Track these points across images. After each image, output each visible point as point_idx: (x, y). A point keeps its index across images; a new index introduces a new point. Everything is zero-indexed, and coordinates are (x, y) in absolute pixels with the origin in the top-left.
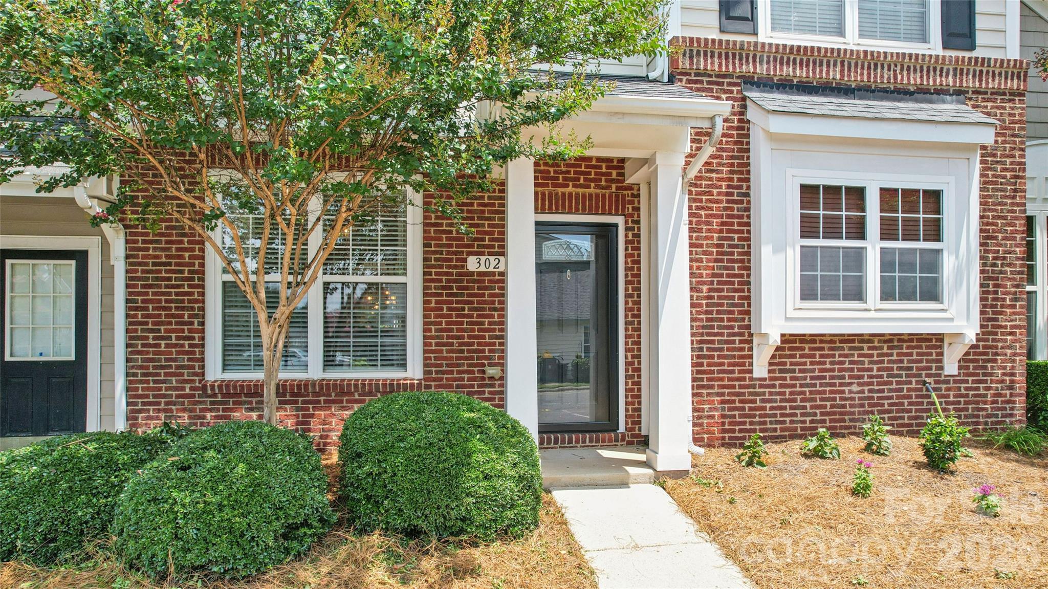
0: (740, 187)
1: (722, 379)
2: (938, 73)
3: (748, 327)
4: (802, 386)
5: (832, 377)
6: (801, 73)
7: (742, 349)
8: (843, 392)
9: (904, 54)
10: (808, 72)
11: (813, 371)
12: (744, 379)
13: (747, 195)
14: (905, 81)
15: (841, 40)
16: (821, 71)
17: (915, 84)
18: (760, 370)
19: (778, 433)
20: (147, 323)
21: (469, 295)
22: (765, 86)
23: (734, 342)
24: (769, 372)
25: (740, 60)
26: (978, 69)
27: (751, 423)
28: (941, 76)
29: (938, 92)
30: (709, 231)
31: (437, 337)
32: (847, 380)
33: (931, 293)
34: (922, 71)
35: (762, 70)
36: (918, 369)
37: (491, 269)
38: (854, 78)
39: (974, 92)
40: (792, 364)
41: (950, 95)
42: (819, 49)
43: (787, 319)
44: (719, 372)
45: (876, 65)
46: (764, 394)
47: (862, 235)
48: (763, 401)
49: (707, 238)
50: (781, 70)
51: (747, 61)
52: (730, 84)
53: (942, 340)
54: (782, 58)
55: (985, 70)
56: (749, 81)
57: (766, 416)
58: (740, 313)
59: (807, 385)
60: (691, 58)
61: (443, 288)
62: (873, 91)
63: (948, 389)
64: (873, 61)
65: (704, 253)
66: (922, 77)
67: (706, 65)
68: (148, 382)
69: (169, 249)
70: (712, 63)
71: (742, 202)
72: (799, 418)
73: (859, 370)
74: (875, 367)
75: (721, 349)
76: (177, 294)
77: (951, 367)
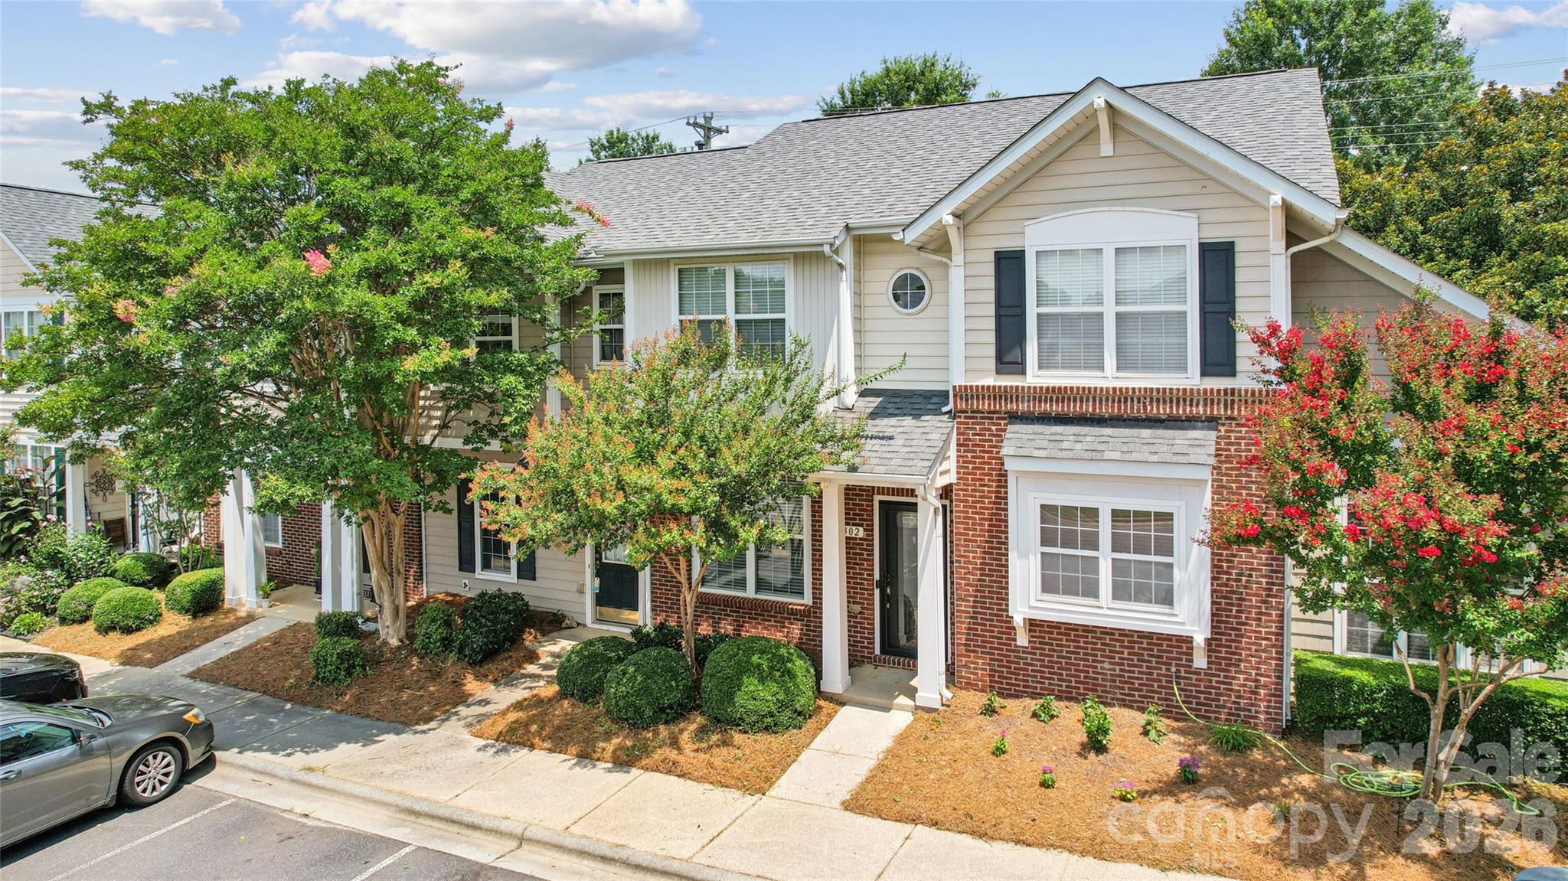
0: (1006, 498)
1: (993, 643)
2: (1188, 403)
4: (1059, 657)
5: (1085, 654)
6: (1056, 409)
7: (1008, 622)
8: (1096, 667)
9: (1152, 389)
10: (1063, 407)
12: (1010, 645)
14: (1155, 411)
15: (1100, 374)
16: (1075, 406)
17: (1165, 414)
19: (1038, 691)
22: (1027, 419)
23: (1001, 616)
24: (1030, 642)
25: (1006, 400)
26: (1229, 398)
27: (1016, 679)
28: (1191, 405)
29: (1190, 420)
30: (981, 530)
32: (1099, 658)
33: (1167, 598)
34: (1171, 402)
35: (1023, 407)
36: (1168, 658)
38: (1105, 410)
39: (1227, 419)
40: (1050, 639)
41: (1202, 422)
42: (1072, 388)
43: (1031, 608)
44: (990, 637)
45: (1126, 399)
46: (1026, 658)
48: (1025, 664)
49: (980, 536)
50: (1040, 406)
51: (1012, 401)
52: (998, 418)
54: (1040, 397)
55: (1236, 399)
56: (1015, 417)
57: (1029, 676)
58: (1006, 594)
59: (1063, 657)
60: (967, 400)
62: (1125, 420)
63: (1199, 680)
64: (1123, 396)
65: (979, 547)
66: (1171, 407)
67: (978, 405)
70: (983, 404)
71: (1006, 510)
72: (1056, 682)
73: (1110, 651)
74: (1126, 651)
75: (992, 620)
77: (1200, 662)
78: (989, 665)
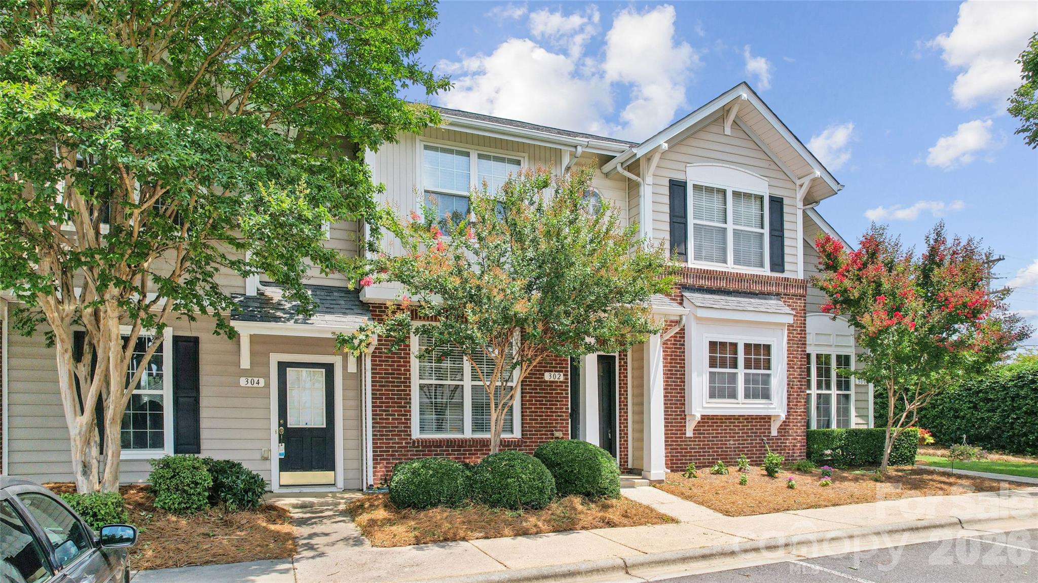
0: (680, 341)
1: (672, 438)
2: (769, 284)
3: (684, 411)
4: (708, 441)
5: (721, 437)
6: (707, 283)
7: (681, 423)
8: (726, 445)
9: (754, 275)
10: (711, 283)
11: (713, 434)
12: (682, 438)
13: (683, 345)
14: (754, 289)
15: (725, 265)
17: (759, 290)
18: (689, 433)
19: (699, 465)
20: (382, 407)
21: (545, 393)
22: (691, 289)
23: (677, 419)
25: (681, 276)
26: (786, 283)
27: (685, 460)
28: (770, 286)
29: (769, 294)
31: (530, 416)
33: (766, 395)
34: (761, 283)
35: (690, 281)
36: (760, 433)
37: (556, 380)
38: (732, 286)
39: (784, 295)
40: (703, 430)
41: (774, 296)
43: (704, 408)
44: (671, 434)
45: (741, 280)
46: (691, 445)
47: (735, 366)
48: (691, 448)
50: (699, 282)
51: (684, 277)
52: (676, 288)
53: (770, 419)
54: (699, 276)
55: (789, 284)
56: (685, 287)
57: (692, 456)
58: (680, 404)
59: (710, 441)
61: (533, 389)
62: (740, 293)
63: (773, 443)
64: (740, 278)
66: (761, 286)
68: (383, 439)
69: (393, 365)
71: (681, 348)
72: (707, 458)
74: (741, 432)
75: (672, 422)
76: (398, 391)
77: (774, 432)
78: (670, 453)
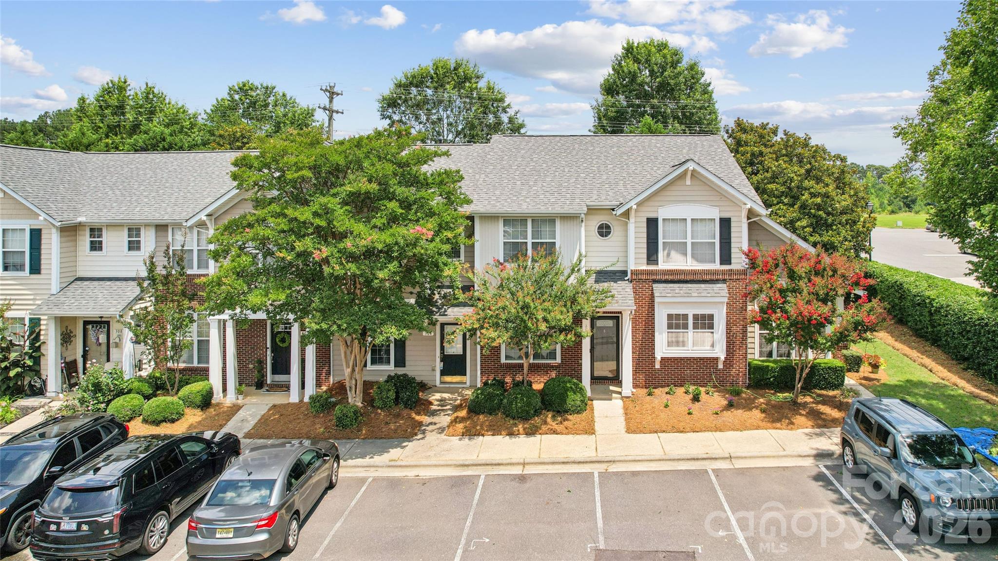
2: (717, 275)
3: (654, 353)
4: (670, 371)
5: (681, 368)
7: (652, 360)
9: (706, 270)
11: (675, 366)
12: (653, 369)
14: (705, 278)
15: (686, 267)
16: (677, 277)
17: (709, 278)
19: (663, 385)
23: (649, 358)
24: (661, 366)
27: (655, 382)
29: (717, 281)
30: (642, 325)
31: (565, 353)
32: (685, 369)
35: (658, 277)
36: (710, 366)
40: (668, 364)
41: (721, 281)
42: (676, 270)
43: (663, 353)
44: (645, 366)
45: (696, 274)
46: (659, 373)
47: (687, 328)
50: (665, 277)
51: (654, 275)
52: (649, 282)
53: (715, 359)
54: (665, 274)
55: (732, 273)
56: (655, 281)
57: (660, 379)
58: (651, 349)
59: (673, 371)
60: (637, 275)
62: (695, 281)
65: (641, 332)
66: (711, 276)
67: (641, 277)
68: (486, 363)
72: (670, 380)
73: (690, 366)
74: (695, 365)
75: (646, 360)
77: (721, 366)
78: (645, 377)
